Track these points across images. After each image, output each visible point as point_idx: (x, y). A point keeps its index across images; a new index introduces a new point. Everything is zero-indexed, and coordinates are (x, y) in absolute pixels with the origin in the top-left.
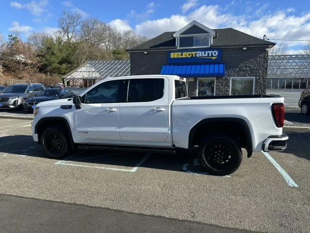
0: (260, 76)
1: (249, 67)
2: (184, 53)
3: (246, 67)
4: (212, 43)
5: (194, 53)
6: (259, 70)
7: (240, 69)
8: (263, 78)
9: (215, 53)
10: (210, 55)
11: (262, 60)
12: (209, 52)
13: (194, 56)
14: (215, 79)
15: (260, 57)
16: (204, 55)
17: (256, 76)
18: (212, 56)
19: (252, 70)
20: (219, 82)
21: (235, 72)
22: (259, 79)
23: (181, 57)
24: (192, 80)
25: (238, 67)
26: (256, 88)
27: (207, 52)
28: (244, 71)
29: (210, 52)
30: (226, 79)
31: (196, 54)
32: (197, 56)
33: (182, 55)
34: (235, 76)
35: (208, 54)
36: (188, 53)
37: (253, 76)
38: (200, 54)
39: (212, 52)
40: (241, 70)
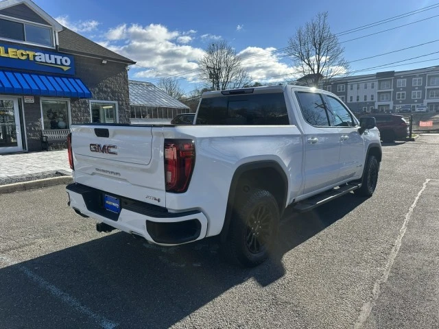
0: (122, 101)
1: (110, 88)
2: (10, 50)
3: (106, 87)
4: (58, 44)
5: (31, 54)
6: (121, 93)
7: (99, 89)
8: (126, 104)
9: (66, 61)
10: (59, 62)
11: (122, 81)
12: (56, 57)
13: (31, 59)
14: (68, 101)
15: (120, 76)
16: (48, 61)
17: (118, 100)
18: (62, 64)
19: (113, 92)
20: (76, 107)
21: (94, 93)
22: (122, 104)
23: (6, 55)
24: (30, 100)
25: (97, 87)
26: (120, 116)
27: (52, 56)
28: (105, 92)
29: (59, 58)
30: (85, 103)
31: (35, 56)
32: (37, 59)
33: (7, 52)
34: (95, 99)
35: (56, 59)
36: (19, 52)
37: (115, 100)
38: (42, 58)
39: (61, 57)
40: (101, 90)
